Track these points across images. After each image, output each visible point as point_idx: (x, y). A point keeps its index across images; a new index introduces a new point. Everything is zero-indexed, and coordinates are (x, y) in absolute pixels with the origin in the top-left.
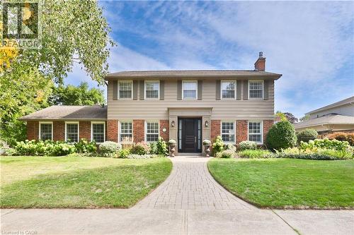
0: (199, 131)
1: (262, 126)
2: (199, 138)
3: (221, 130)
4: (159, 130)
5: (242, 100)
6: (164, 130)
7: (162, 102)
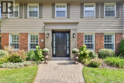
0: (68, 42)
1: (113, 37)
2: (68, 46)
3: (84, 40)
4: (39, 40)
5: (99, 18)
6: (42, 40)
7: (40, 20)
